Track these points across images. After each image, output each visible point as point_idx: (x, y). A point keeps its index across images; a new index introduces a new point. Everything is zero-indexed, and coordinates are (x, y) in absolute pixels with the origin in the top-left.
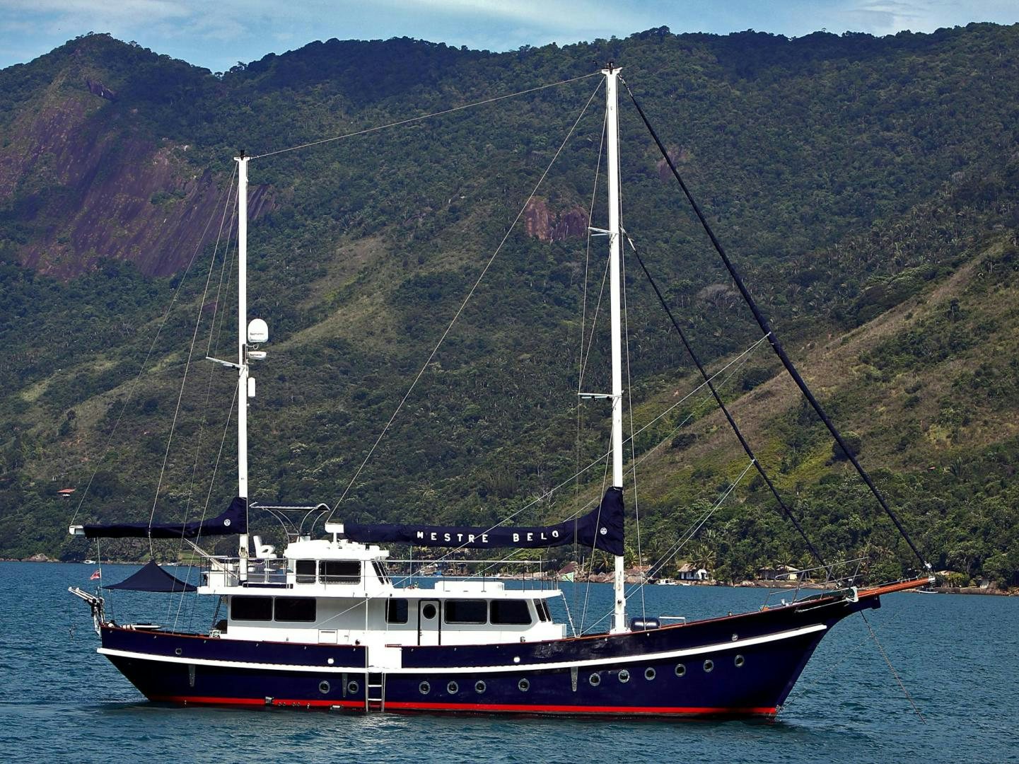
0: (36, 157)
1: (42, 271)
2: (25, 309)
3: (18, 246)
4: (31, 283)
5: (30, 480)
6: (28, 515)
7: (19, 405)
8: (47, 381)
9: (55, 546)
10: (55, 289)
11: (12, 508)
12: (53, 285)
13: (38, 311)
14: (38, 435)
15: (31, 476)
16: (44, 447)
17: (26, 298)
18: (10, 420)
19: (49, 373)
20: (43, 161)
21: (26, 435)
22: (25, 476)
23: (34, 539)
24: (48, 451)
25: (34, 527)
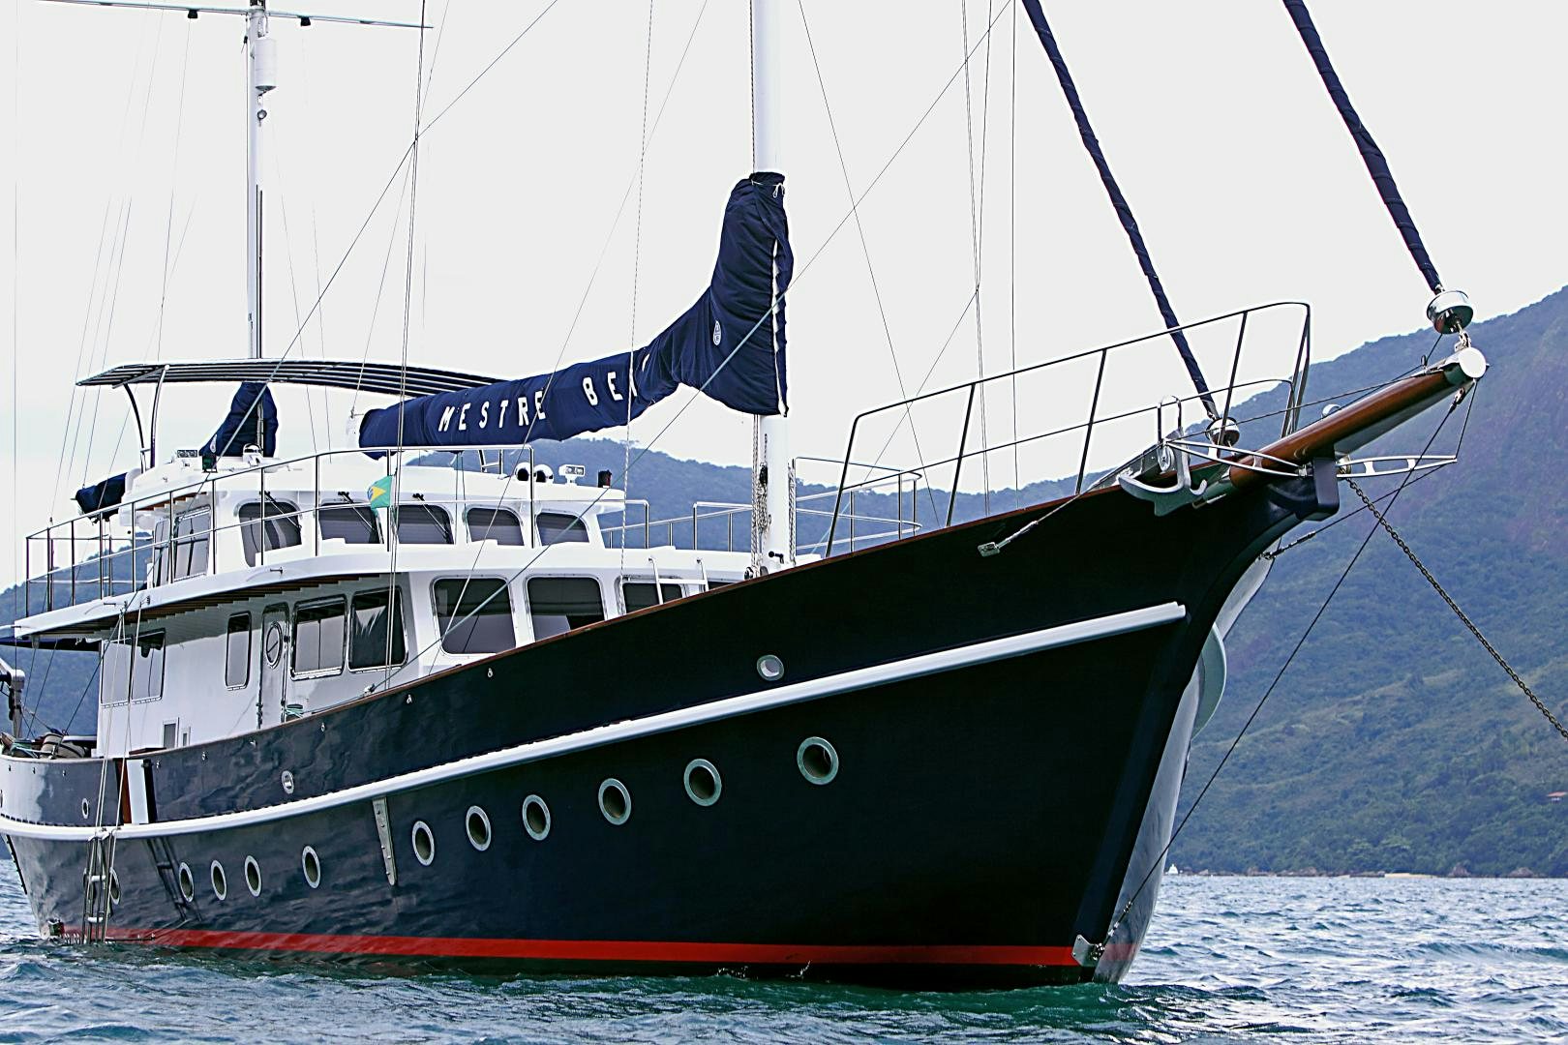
0: (1525, 418)
1: (1535, 548)
2: (1513, 591)
3: (1504, 520)
4: (1521, 562)
5: (1513, 783)
6: (1507, 824)
7: (1504, 700)
8: (1539, 671)
9: (1540, 859)
10: (1553, 567)
11: (1488, 816)
12: (1548, 563)
13: (1530, 592)
14: (1523, 734)
15: (1514, 779)
16: (1531, 745)
17: (1515, 579)
18: (1492, 718)
19: (1541, 662)
20: (1534, 423)
21: (1509, 732)
22: (1507, 779)
23: (1515, 850)
24: (1535, 750)
25: (1515, 837)
